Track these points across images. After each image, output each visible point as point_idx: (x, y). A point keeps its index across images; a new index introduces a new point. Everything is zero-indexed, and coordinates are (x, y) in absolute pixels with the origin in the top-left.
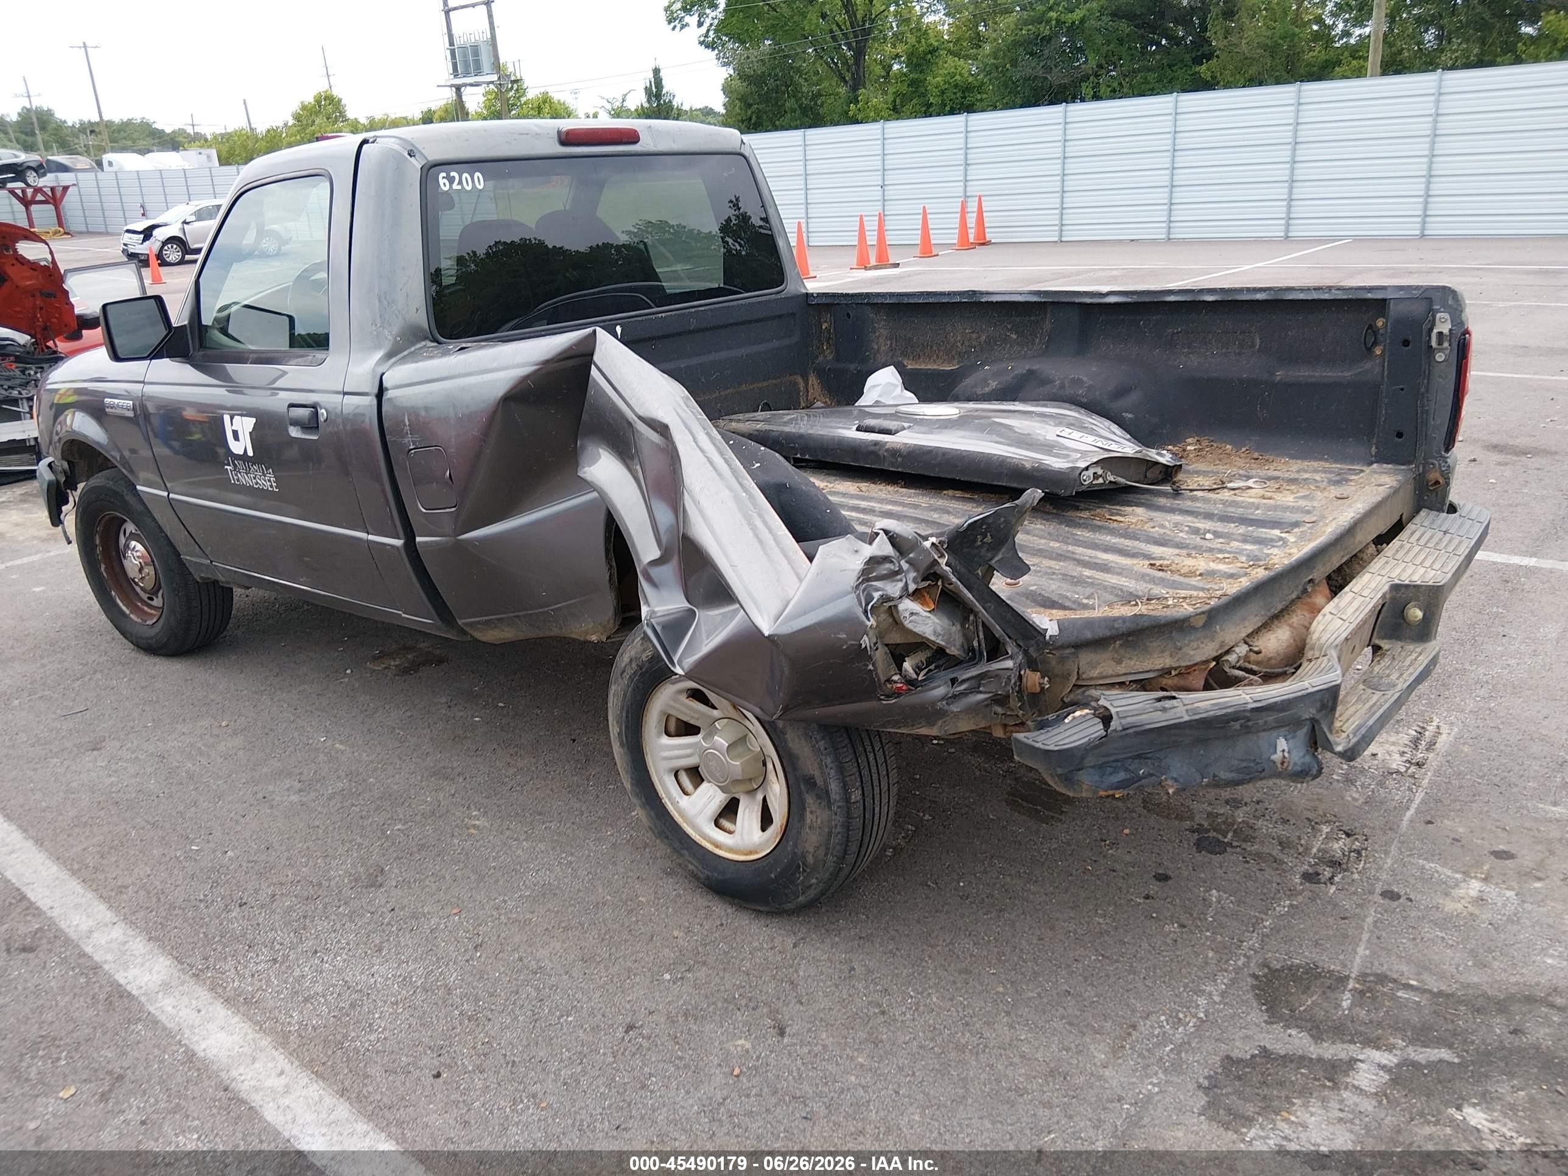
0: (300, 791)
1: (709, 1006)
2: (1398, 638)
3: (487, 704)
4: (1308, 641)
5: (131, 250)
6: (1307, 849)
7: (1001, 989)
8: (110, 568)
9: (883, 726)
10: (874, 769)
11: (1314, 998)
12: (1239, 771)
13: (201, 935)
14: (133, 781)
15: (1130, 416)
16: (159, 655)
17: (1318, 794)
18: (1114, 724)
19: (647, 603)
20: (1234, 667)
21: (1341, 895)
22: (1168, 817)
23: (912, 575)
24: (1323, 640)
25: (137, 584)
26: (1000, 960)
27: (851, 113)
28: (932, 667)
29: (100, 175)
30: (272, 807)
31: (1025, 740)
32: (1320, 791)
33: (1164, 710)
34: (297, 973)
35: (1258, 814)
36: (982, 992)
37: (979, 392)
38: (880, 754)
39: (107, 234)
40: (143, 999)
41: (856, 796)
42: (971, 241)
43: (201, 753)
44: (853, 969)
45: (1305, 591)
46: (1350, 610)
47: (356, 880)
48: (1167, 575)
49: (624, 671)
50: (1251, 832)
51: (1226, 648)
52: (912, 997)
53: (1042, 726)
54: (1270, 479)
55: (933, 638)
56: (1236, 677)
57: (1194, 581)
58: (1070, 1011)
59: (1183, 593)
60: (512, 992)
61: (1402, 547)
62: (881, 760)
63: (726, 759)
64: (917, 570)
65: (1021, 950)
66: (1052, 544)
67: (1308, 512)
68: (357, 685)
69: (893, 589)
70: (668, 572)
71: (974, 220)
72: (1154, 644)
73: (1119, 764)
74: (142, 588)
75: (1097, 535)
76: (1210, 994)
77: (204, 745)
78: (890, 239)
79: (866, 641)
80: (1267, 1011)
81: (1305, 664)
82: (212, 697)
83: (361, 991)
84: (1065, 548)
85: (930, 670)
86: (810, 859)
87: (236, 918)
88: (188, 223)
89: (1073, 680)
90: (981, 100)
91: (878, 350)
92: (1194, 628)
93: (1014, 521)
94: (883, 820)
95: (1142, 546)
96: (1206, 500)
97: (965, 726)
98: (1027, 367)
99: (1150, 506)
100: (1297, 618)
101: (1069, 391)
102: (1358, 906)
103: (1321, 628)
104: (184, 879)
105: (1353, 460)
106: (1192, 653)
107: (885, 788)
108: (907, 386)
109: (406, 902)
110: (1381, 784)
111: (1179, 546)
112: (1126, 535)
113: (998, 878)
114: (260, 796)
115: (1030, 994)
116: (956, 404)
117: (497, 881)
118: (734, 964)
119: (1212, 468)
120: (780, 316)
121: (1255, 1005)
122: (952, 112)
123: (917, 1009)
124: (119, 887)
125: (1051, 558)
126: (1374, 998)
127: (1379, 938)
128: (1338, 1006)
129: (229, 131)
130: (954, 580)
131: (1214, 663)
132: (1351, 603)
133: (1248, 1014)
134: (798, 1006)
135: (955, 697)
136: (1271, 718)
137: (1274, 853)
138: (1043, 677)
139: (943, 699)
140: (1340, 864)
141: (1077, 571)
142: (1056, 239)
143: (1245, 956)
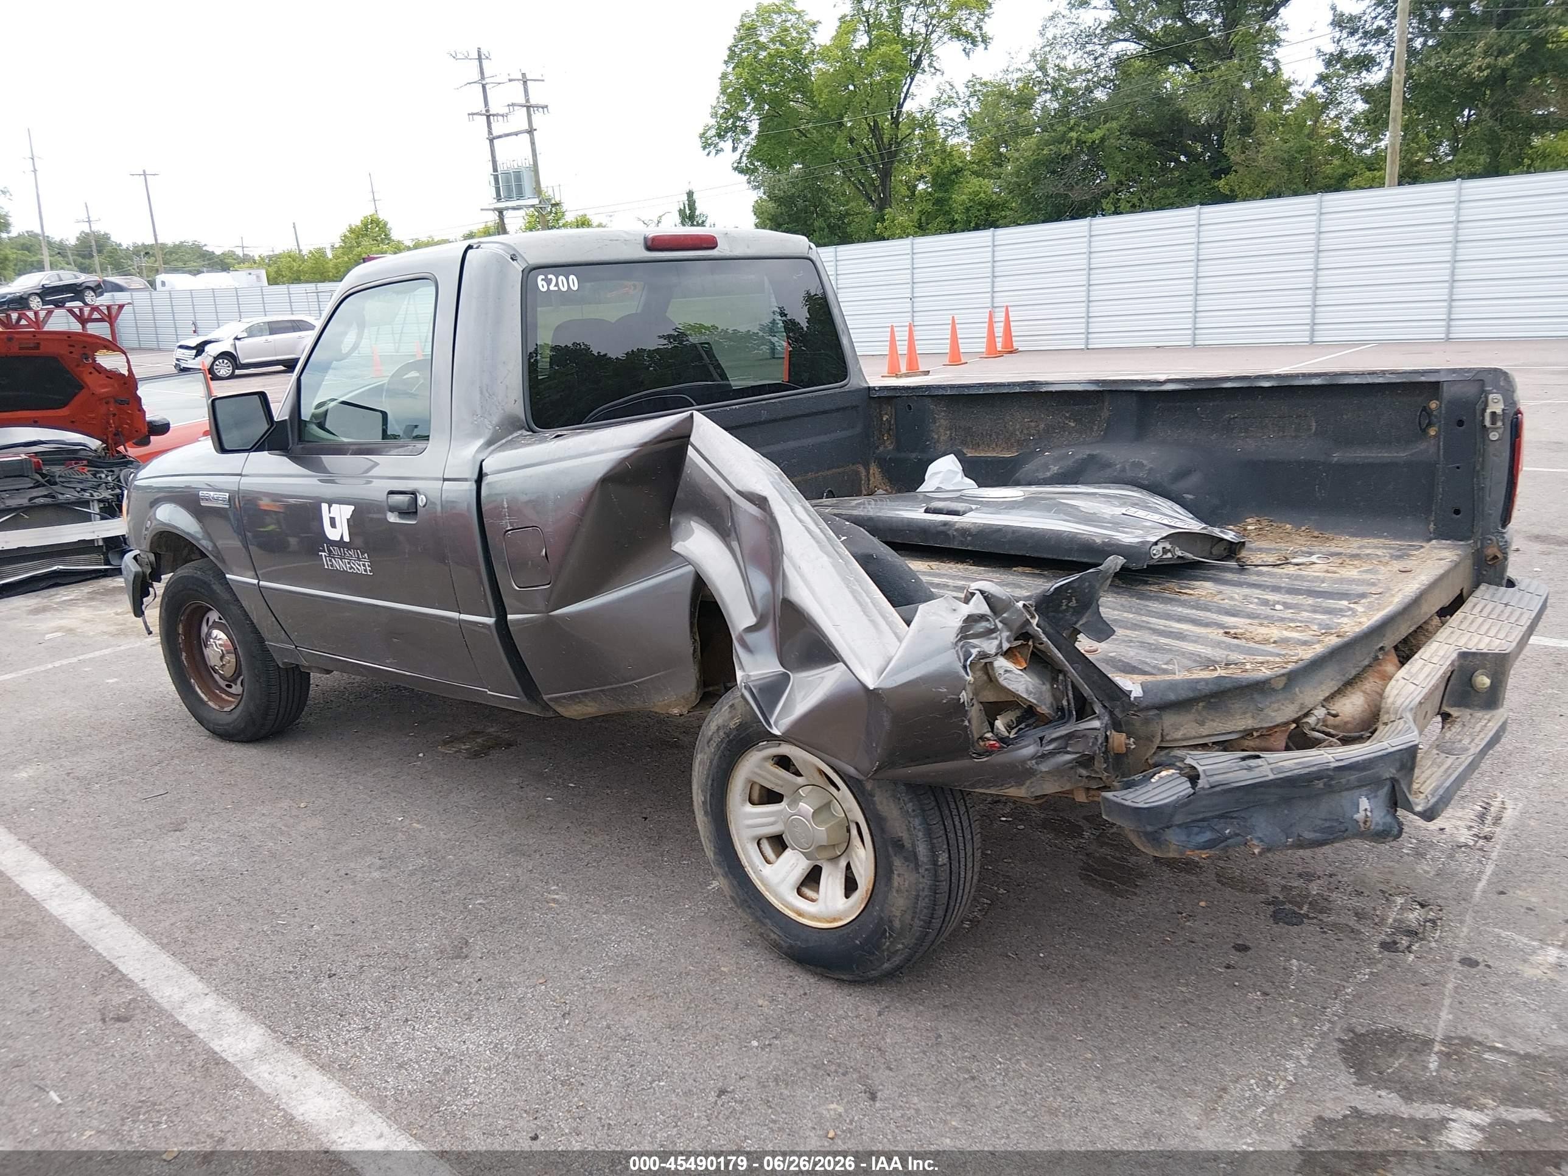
0: (381, 867)
1: (798, 1071)
2: (1467, 706)
3: (558, 784)
4: (1383, 705)
5: (183, 365)
6: (1383, 920)
7: (1089, 1056)
8: (191, 657)
9: (973, 786)
10: (959, 833)
11: (1401, 1061)
12: (1322, 830)
13: (293, 1005)
14: (217, 859)
15: (1191, 497)
16: (234, 741)
17: (1389, 867)
18: (1202, 783)
19: (742, 668)
20: (1313, 730)
21: (1420, 963)
22: (1241, 890)
23: (1006, 634)
24: (1398, 703)
25: (216, 672)
26: (1085, 1028)
27: (877, 232)
28: (1022, 726)
29: (154, 293)
30: (354, 883)
31: (1115, 799)
32: (1391, 864)
33: (1250, 769)
34: (390, 1040)
35: (1332, 887)
36: (1069, 1059)
37: (1041, 476)
38: (964, 818)
39: (160, 350)
40: (238, 1066)
41: (943, 858)
42: (999, 349)
43: (282, 833)
44: (940, 1036)
45: (1376, 658)
46: (1422, 676)
47: (442, 952)
48: (1243, 642)
49: (711, 739)
50: (1326, 904)
51: (1306, 710)
52: (1000, 1063)
53: (1128, 786)
54: (1332, 554)
55: (1025, 696)
56: (1316, 739)
57: (1270, 648)
58: (1159, 1076)
59: (1260, 659)
60: (602, 1058)
61: (1465, 618)
62: (966, 824)
63: (811, 825)
64: (1010, 630)
65: (1107, 1018)
66: (1125, 615)
67: (1374, 584)
68: (430, 768)
69: (990, 646)
70: (764, 638)
71: (1002, 330)
72: (1237, 706)
73: (1205, 824)
74: (221, 676)
75: (1169, 607)
76: (1298, 1058)
77: (286, 826)
78: (920, 348)
79: (964, 696)
80: (1355, 1073)
81: (1381, 727)
82: (289, 780)
83: (453, 1057)
84: (1139, 618)
85: (1021, 729)
86: (897, 924)
87: (326, 991)
88: (239, 339)
89: (1157, 742)
90: (1005, 217)
91: (938, 441)
92: (1274, 690)
93: (1098, 585)
94: (968, 885)
95: (1214, 616)
96: (1270, 574)
97: (1051, 788)
98: (1088, 452)
99: (1216, 581)
100: (1370, 684)
101: (1129, 474)
102: (1438, 973)
103: (1395, 692)
104: (273, 952)
105: (1412, 536)
106: (1273, 714)
107: (969, 853)
108: (967, 473)
109: (491, 972)
110: (1451, 857)
111: (1250, 616)
112: (1197, 607)
113: (1077, 949)
114: (342, 873)
115: (1120, 1060)
116: (1019, 488)
117: (581, 952)
118: (820, 1031)
119: (1273, 545)
120: (844, 409)
121: (1343, 1068)
122: (977, 228)
123: (1007, 1074)
124: (209, 960)
125: (1127, 628)
126: (1460, 1061)
127: (1460, 1003)
128: (1425, 1068)
129: (277, 252)
130: (1045, 639)
131: (1294, 725)
132: (1421, 669)
133: (1337, 1076)
134: (887, 1072)
135: (1044, 757)
136: (1353, 777)
137: (1351, 924)
138: (1128, 738)
139: (1032, 758)
140: (1416, 934)
141: (1153, 639)
142: (1083, 347)
143: (1329, 1021)
